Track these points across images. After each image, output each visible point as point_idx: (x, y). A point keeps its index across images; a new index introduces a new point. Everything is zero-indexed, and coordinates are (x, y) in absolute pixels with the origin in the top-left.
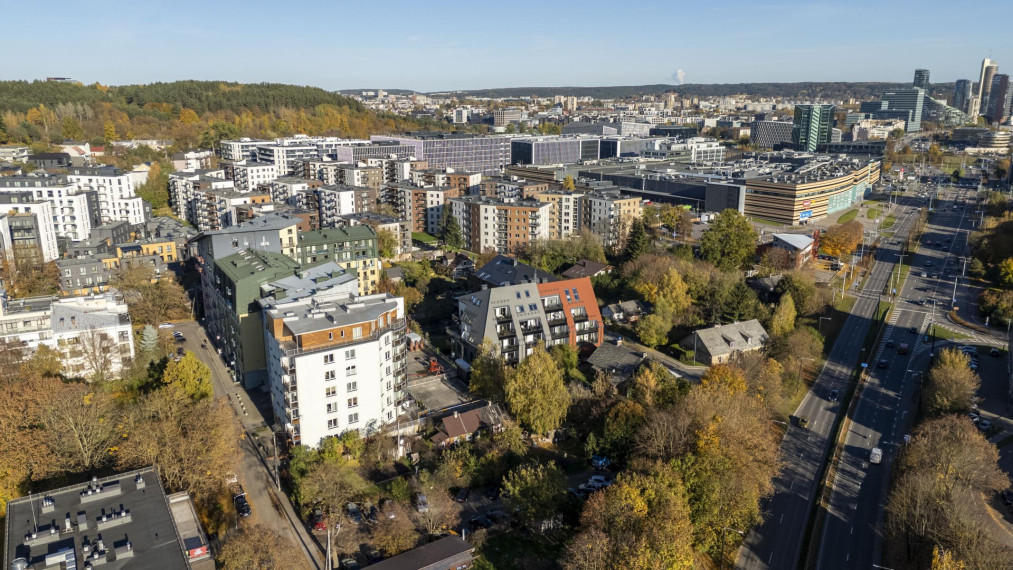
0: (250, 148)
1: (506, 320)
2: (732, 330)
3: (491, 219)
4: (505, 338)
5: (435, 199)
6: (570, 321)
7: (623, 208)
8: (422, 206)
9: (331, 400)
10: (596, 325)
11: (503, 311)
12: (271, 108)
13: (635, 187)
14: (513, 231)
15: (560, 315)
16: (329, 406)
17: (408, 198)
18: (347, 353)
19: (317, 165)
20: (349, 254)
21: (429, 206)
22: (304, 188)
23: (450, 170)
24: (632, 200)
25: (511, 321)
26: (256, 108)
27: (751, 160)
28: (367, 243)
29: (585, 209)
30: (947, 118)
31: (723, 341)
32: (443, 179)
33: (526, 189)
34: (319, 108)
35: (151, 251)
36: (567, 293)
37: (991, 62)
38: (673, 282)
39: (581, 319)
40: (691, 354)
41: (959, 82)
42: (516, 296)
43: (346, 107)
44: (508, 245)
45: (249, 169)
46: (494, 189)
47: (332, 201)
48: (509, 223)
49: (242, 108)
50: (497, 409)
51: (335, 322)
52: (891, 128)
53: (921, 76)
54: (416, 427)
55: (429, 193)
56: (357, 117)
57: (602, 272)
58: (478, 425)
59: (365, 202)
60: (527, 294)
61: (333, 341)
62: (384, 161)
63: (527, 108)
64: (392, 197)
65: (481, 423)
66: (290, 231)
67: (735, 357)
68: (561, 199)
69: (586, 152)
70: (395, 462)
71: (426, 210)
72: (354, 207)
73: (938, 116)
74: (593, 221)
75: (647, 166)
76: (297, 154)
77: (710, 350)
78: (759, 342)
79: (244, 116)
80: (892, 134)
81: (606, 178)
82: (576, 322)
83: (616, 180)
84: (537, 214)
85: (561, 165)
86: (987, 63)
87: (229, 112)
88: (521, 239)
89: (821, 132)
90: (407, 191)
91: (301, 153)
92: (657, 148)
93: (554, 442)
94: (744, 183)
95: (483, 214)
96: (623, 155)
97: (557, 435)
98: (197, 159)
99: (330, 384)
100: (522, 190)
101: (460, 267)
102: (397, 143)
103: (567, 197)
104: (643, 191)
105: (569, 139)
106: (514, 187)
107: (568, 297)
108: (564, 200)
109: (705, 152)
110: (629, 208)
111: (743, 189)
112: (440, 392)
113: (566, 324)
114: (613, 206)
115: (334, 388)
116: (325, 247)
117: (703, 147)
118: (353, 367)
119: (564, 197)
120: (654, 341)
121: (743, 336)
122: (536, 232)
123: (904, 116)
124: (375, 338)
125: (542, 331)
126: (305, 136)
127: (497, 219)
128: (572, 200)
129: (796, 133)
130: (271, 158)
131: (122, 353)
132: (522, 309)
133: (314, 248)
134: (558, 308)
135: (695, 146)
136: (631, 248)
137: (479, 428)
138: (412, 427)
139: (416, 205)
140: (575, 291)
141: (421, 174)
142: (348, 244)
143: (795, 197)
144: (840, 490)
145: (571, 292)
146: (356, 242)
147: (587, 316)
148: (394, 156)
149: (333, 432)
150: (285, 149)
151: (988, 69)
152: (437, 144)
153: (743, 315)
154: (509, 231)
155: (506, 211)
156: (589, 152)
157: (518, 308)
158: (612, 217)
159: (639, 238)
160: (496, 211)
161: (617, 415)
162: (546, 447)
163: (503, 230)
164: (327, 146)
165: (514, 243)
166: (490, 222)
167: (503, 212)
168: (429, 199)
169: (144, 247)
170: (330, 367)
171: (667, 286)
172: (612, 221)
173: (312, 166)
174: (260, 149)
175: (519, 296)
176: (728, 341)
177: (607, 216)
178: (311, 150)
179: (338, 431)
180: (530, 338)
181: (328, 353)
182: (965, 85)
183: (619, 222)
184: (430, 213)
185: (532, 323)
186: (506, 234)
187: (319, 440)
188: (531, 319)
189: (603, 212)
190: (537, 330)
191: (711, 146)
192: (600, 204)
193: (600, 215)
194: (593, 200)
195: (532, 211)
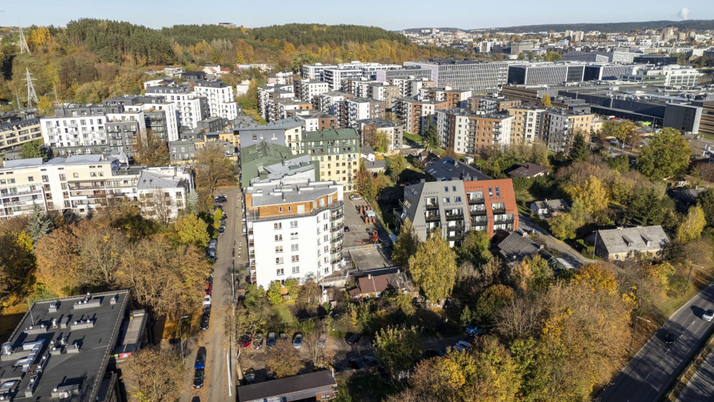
0: (320, 70)
1: (434, 208)
2: (634, 233)
3: (463, 126)
4: (432, 221)
5: (428, 109)
6: (489, 213)
7: (576, 122)
8: (418, 115)
9: (279, 255)
10: (512, 218)
11: (433, 200)
12: (343, 42)
13: (604, 105)
14: (480, 137)
15: (482, 207)
16: (278, 259)
17: (410, 108)
18: (291, 223)
19: (357, 83)
20: (338, 149)
21: (424, 115)
22: (341, 99)
23: (448, 88)
25: (438, 209)
26: (333, 42)
28: (351, 142)
29: (545, 122)
31: (622, 241)
32: (441, 94)
33: (502, 104)
34: (376, 43)
35: (225, 139)
36: (490, 190)
38: (592, 187)
39: (501, 212)
40: (592, 249)
42: (445, 190)
43: (395, 41)
44: (476, 147)
45: (310, 85)
46: (478, 104)
47: (354, 109)
48: (477, 131)
49: (324, 42)
50: (403, 276)
51: (284, 200)
54: (344, 282)
55: (424, 105)
56: (403, 49)
57: (541, 174)
58: (386, 287)
59: (377, 111)
60: (454, 189)
61: (282, 213)
62: (405, 81)
63: (541, 41)
64: (399, 108)
66: (297, 131)
67: (633, 255)
68: (526, 113)
69: (571, 75)
70: (320, 305)
71: (421, 118)
72: (369, 114)
74: (550, 132)
75: (620, 88)
76: (348, 75)
77: (608, 248)
78: (658, 245)
79: (324, 48)
81: (581, 97)
82: (494, 214)
83: (588, 99)
84: (500, 124)
85: (545, 86)
87: (315, 45)
88: (486, 143)
90: (409, 104)
91: (351, 75)
92: (634, 73)
93: (444, 308)
94: (701, 105)
95: (457, 123)
96: (603, 79)
97: (447, 302)
98: (284, 77)
99: (279, 244)
100: (499, 105)
101: (430, 162)
102: (419, 67)
103: (532, 111)
104: (611, 108)
105: (559, 65)
106: (493, 102)
107: (491, 193)
108: (528, 114)
109: (679, 77)
110: (582, 123)
111: (699, 111)
112: (372, 257)
113: (485, 215)
114: (567, 120)
115: (281, 247)
116: (321, 143)
117: (678, 73)
118: (297, 233)
119: (529, 111)
120: (564, 235)
121: (643, 239)
122: (498, 139)
124: (315, 213)
125: (463, 219)
126: (358, 62)
127: (468, 127)
128: (535, 114)
130: (331, 78)
131: (178, 206)
133: (313, 143)
134: (481, 202)
135: (670, 72)
136: (572, 156)
137: (387, 289)
138: (342, 281)
139: (414, 114)
140: (497, 189)
141: (426, 91)
142: (338, 142)
144: (695, 388)
145: (494, 189)
146: (344, 141)
147: (505, 210)
148: (412, 77)
149: (281, 278)
150: (340, 71)
152: (449, 68)
153: (651, 220)
154: (476, 137)
155: (476, 121)
156: (574, 75)
157: (445, 199)
158: (566, 129)
159: (579, 148)
160: (468, 121)
161: (489, 295)
162: (436, 311)
163: (472, 135)
164: (371, 69)
165: (480, 146)
166: (463, 129)
167: (473, 122)
168: (424, 110)
169: (221, 136)
170: (278, 232)
171: (587, 190)
172: (566, 132)
173: (353, 84)
174: (325, 71)
175: (447, 189)
176: (627, 242)
177: (562, 129)
178: (358, 72)
179: (284, 277)
180: (453, 224)
181: (278, 222)
183: (572, 134)
184: (424, 120)
185: (455, 212)
186: (474, 139)
187: (270, 283)
188: (455, 209)
189: (559, 125)
190: (459, 218)
191: (685, 72)
192: (557, 118)
193: (556, 128)
194: (552, 115)
195: (495, 122)
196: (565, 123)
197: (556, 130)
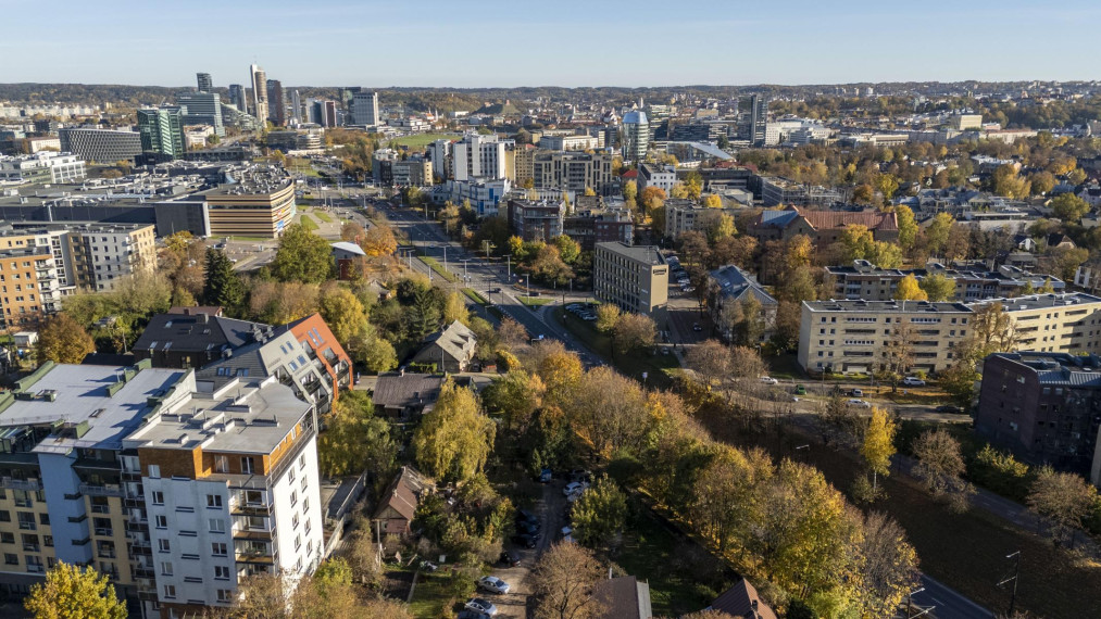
2: (453, 333)
6: (329, 367)
14: (10, 294)
18: (301, 460)
24: (146, 229)
25: (295, 382)
27: (145, 174)
29: (77, 249)
30: (242, 123)
31: (455, 344)
36: (312, 335)
37: (259, 68)
41: (232, 86)
42: (283, 352)
50: (412, 473)
52: (204, 134)
53: (203, 79)
60: (290, 345)
67: (471, 357)
73: (233, 121)
74: (94, 264)
80: (208, 139)
82: (332, 366)
86: (255, 70)
89: (174, 140)
107: (314, 340)
109: (64, 169)
110: (145, 240)
111: (205, 205)
113: (328, 371)
114: (127, 240)
118: (305, 477)
123: (211, 122)
125: (321, 385)
132: (294, 364)
134: (313, 356)
137: (417, 499)
143: (270, 207)
145: (313, 333)
147: (336, 356)
149: (299, 578)
151: (257, 74)
157: (290, 365)
158: (130, 252)
161: (549, 424)
170: (292, 489)
172: (130, 258)
177: (120, 254)
179: (302, 574)
181: (289, 470)
182: (238, 90)
189: (112, 249)
190: (314, 385)
192: (105, 239)
193: (107, 254)
194: (90, 235)
195: (37, 261)
196: (125, 244)
197: (108, 258)
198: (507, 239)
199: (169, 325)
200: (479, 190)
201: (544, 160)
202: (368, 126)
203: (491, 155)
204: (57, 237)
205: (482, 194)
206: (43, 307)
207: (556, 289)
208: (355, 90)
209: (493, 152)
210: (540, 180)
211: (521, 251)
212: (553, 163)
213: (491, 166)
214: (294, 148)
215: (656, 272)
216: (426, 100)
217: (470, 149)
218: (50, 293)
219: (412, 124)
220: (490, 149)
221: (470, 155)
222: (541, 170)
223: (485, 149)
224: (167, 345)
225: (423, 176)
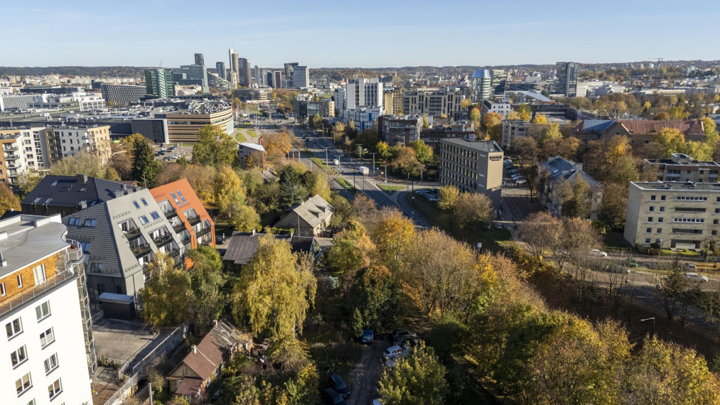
1: (134, 235)
2: (312, 204)
6: (188, 225)
7: (96, 136)
10: (207, 225)
11: (124, 226)
15: (178, 220)
18: (38, 309)
24: (102, 128)
25: (141, 234)
27: (139, 106)
29: (51, 141)
31: (312, 214)
36: (174, 196)
37: (234, 51)
39: (194, 221)
41: (218, 64)
42: (134, 206)
50: (224, 327)
52: (195, 91)
53: (198, 58)
58: (218, 353)
60: (144, 202)
65: (221, 349)
68: (19, 134)
73: (215, 84)
74: (63, 153)
75: (51, 114)
77: (310, 223)
78: (329, 211)
82: (191, 225)
84: (13, 145)
86: (232, 52)
89: (168, 88)
94: (165, 117)
99: (21, 372)
103: (27, 131)
107: (177, 201)
109: (90, 104)
110: (101, 136)
111: (165, 121)
113: (185, 228)
114: (86, 134)
115: (26, 377)
118: (48, 332)
119: (22, 131)
121: (320, 208)
123: (200, 83)
124: (72, 275)
125: (172, 240)
128: (32, 134)
129: (149, 90)
132: (146, 219)
134: (174, 213)
137: (225, 356)
140: (180, 194)
143: (210, 123)
145: (177, 195)
147: (198, 217)
151: (233, 55)
157: (141, 219)
158: (87, 145)
170: (16, 343)
172: (88, 148)
175: (137, 205)
176: (316, 213)
177: (81, 145)
180: (164, 250)
181: (10, 319)
182: (221, 66)
183: (95, 150)
185: (158, 233)
188: (155, 230)
189: (75, 142)
190: (165, 240)
191: (92, 99)
192: (70, 134)
193: (72, 145)
194: (60, 131)
195: (5, 144)
196: (84, 138)
197: (72, 148)
198: (376, 144)
199: (54, 184)
200: (361, 114)
201: (411, 95)
202: (302, 88)
203: (372, 91)
204: (37, 132)
205: (364, 117)
206: (10, 180)
207: (409, 180)
208: (295, 65)
209: (374, 90)
210: (408, 110)
211: (386, 153)
212: (417, 97)
213: (372, 100)
214: (250, 99)
215: (492, 158)
216: (342, 74)
217: (358, 87)
218: (15, 169)
219: (331, 87)
220: (372, 87)
221: (358, 92)
222: (408, 102)
223: (369, 87)
224: (48, 201)
225: (328, 111)
